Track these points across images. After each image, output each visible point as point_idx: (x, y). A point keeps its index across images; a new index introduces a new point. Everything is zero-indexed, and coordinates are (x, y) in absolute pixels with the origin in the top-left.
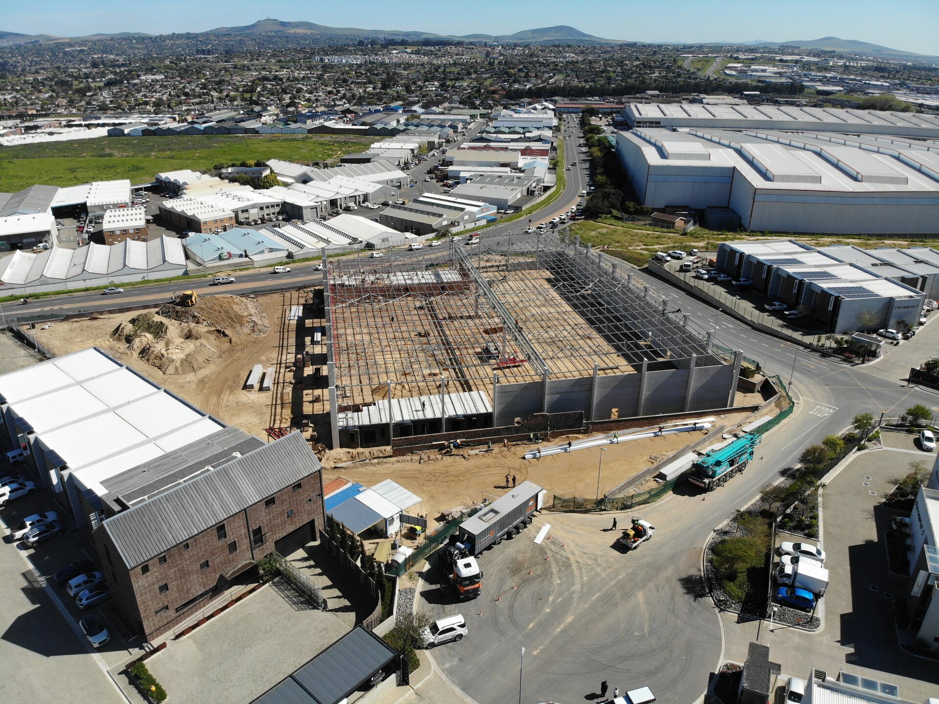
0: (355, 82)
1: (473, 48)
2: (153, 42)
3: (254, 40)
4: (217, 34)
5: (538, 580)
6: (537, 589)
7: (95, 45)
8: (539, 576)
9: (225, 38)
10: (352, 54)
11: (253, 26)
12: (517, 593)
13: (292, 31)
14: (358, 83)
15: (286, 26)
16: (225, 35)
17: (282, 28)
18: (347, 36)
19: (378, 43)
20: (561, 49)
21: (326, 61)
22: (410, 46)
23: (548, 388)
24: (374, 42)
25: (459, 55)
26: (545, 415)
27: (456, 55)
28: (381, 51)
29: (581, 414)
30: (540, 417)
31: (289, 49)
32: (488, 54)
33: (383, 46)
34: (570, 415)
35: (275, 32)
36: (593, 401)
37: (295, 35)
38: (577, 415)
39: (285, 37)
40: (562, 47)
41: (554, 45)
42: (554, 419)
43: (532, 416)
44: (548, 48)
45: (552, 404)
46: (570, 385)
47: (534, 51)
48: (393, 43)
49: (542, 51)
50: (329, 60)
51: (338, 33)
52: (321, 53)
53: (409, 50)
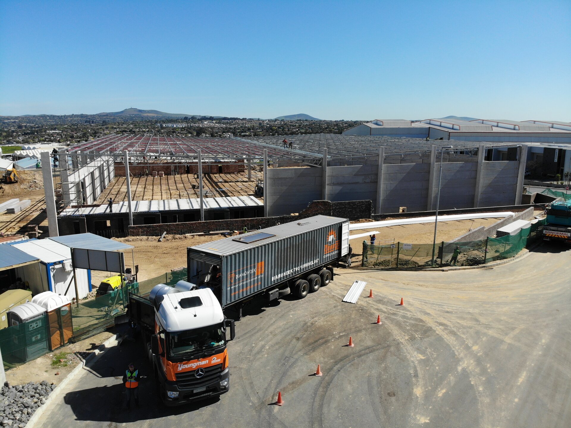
0: (180, 133)
1: (251, 121)
2: (59, 118)
3: (123, 118)
4: (100, 115)
5: (371, 356)
6: (374, 373)
7: (24, 119)
8: (370, 350)
9: (104, 117)
10: (180, 123)
11: (122, 112)
12: (327, 385)
13: (146, 115)
14: (182, 133)
15: (142, 112)
16: (104, 116)
17: (140, 113)
18: (178, 117)
19: (196, 118)
20: (301, 122)
21: (164, 126)
22: (215, 120)
23: (329, 176)
24: (193, 118)
25: (243, 124)
26: (327, 202)
27: (242, 124)
28: (198, 122)
29: (369, 204)
30: (321, 205)
31: (142, 121)
32: (260, 124)
33: (199, 120)
34: (356, 205)
35: (135, 115)
36: (379, 197)
37: (147, 117)
38: (364, 204)
39: (141, 117)
40: (302, 121)
41: (298, 120)
42: (338, 209)
43: (312, 203)
44: (294, 121)
45: (334, 197)
46: (353, 174)
47: (287, 123)
48: (205, 118)
49: (291, 122)
50: (166, 125)
51: (173, 116)
52: (162, 122)
53: (214, 122)
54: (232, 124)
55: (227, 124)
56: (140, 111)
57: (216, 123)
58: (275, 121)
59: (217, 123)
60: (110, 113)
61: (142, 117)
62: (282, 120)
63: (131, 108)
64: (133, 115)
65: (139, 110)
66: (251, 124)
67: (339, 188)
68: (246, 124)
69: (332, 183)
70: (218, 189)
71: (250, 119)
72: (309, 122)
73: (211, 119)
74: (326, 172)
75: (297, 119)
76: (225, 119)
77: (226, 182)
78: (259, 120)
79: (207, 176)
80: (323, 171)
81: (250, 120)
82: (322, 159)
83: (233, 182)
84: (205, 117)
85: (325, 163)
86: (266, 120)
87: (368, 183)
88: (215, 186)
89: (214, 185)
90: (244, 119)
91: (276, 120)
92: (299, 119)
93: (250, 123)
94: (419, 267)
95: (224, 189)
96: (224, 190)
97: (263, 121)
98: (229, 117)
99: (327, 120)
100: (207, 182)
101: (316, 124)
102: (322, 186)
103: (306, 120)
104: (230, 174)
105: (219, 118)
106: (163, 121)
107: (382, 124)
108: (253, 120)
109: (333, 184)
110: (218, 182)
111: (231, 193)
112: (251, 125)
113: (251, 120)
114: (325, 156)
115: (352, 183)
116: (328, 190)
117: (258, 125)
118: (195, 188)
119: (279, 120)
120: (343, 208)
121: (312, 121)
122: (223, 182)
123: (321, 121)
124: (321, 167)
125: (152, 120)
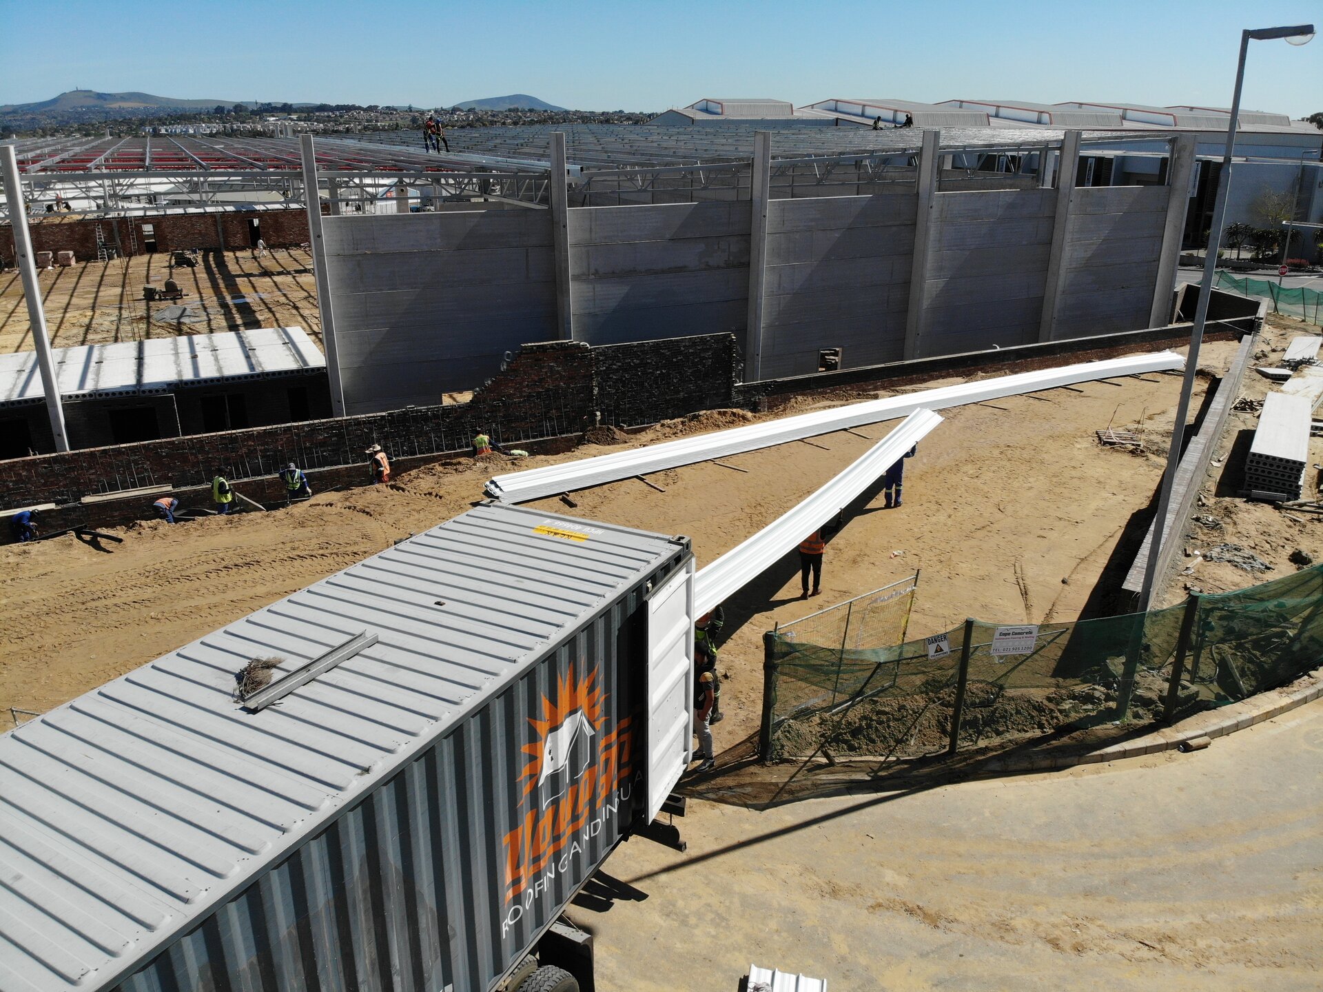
1: (392, 113)
3: (55, 118)
9: (7, 118)
10: (204, 123)
11: (54, 101)
13: (116, 105)
15: (105, 100)
17: (99, 102)
18: (201, 109)
19: (246, 109)
20: (520, 114)
21: (163, 131)
22: (296, 111)
23: (575, 245)
24: (239, 108)
25: (371, 121)
26: (577, 346)
27: (368, 121)
28: (251, 118)
29: (725, 347)
30: (556, 360)
31: (105, 122)
32: (414, 120)
33: (254, 113)
34: (680, 353)
35: (88, 108)
36: (758, 318)
37: (121, 109)
38: (707, 350)
39: (103, 112)
40: (521, 111)
41: (510, 110)
42: (617, 371)
43: (519, 355)
44: (502, 112)
45: (600, 327)
46: (668, 236)
47: (482, 116)
48: (269, 109)
49: (493, 116)
50: (167, 131)
51: (187, 106)
52: (156, 123)
53: (294, 117)
54: (342, 120)
55: (329, 121)
56: (101, 96)
57: (299, 119)
58: (452, 113)
59: (301, 121)
60: (22, 107)
61: (107, 113)
62: (469, 110)
63: (77, 91)
64: (82, 107)
65: (98, 94)
66: (391, 120)
67: (616, 293)
68: (377, 121)
69: (592, 271)
70: (228, 299)
71: (387, 107)
72: (540, 115)
73: (286, 109)
74: (565, 226)
75: (508, 106)
76: (323, 108)
77: (266, 273)
78: (411, 111)
79: (211, 259)
80: (552, 225)
81: (387, 111)
82: (547, 175)
83: (289, 273)
84: (270, 104)
85: (559, 195)
86: (429, 111)
87: (718, 267)
88: (224, 290)
89: (222, 285)
90: (372, 108)
91: (454, 110)
92: (512, 107)
93: (388, 119)
94: (1065, 740)
95: (251, 298)
96: (248, 300)
97: (422, 113)
98: (333, 104)
99: (582, 110)
100: (205, 276)
101: (557, 119)
102: (555, 283)
103: (531, 111)
104: (287, 249)
105: (307, 108)
106: (160, 120)
107: (720, 111)
108: (396, 110)
109: (593, 276)
110: (239, 276)
111: (270, 310)
112: (391, 123)
113: (390, 110)
114: (560, 165)
115: (663, 272)
116: (577, 297)
117: (408, 122)
118: (154, 300)
119: (462, 111)
120: (637, 366)
121: (546, 111)
122: (255, 276)
123: (567, 112)
124: (545, 207)
125: (130, 119)
